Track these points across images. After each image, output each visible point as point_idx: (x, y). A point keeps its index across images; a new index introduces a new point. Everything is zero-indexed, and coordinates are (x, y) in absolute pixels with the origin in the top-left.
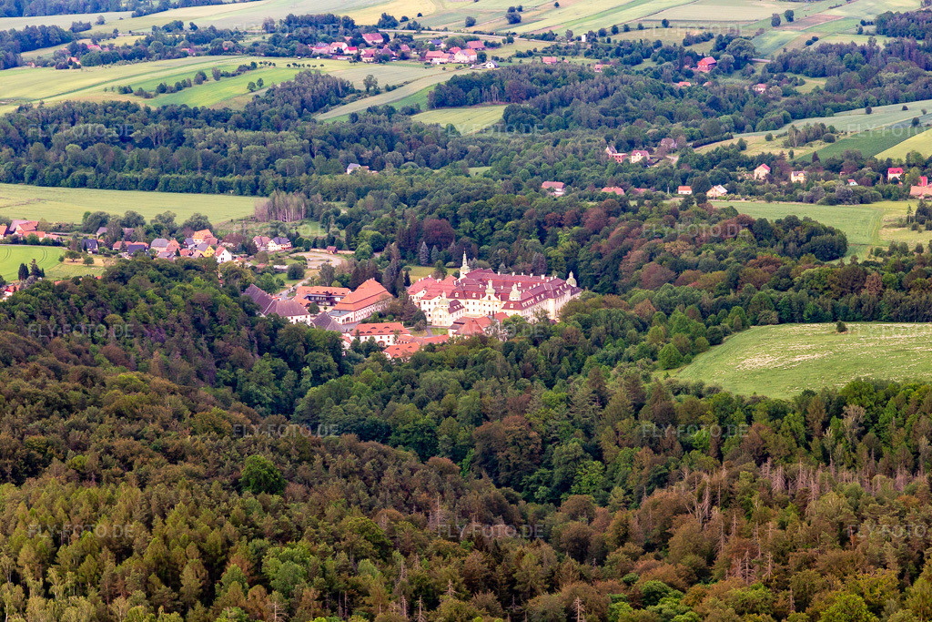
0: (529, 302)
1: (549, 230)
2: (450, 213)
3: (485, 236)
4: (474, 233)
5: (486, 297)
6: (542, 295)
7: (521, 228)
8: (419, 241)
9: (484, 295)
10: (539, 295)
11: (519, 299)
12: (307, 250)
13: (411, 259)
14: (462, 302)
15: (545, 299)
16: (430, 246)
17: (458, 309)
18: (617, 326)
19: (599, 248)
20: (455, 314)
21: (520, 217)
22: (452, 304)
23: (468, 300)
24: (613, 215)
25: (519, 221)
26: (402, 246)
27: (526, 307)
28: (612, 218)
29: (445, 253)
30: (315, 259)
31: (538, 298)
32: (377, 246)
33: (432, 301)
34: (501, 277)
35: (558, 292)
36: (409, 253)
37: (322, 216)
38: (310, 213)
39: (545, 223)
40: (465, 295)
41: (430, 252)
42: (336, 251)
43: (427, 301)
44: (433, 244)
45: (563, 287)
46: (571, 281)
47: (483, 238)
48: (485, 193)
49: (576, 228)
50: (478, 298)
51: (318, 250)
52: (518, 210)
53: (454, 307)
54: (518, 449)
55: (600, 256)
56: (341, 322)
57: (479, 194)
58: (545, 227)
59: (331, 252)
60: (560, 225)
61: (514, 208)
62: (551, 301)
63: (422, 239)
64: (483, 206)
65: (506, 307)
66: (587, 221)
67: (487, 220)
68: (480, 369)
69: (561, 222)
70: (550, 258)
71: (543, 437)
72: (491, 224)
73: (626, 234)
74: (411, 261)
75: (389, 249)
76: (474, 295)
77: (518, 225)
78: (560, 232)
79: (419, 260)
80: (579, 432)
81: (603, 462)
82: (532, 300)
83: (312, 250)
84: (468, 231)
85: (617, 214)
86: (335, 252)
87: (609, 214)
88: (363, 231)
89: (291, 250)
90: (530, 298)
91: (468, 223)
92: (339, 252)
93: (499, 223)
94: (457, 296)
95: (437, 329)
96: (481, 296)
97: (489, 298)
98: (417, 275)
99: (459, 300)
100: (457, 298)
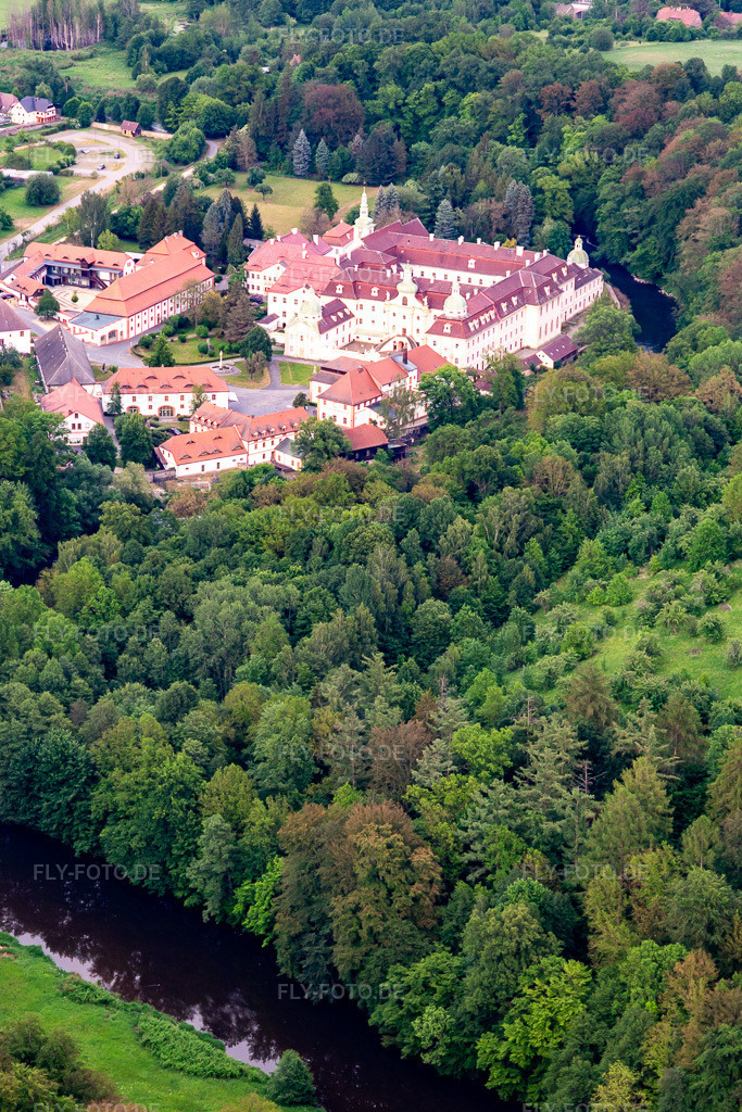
0: (484, 318)
1: (548, 119)
2: (361, 66)
3: (425, 116)
4: (404, 109)
5: (399, 299)
6: (514, 299)
7: (492, 109)
8: (294, 125)
9: (394, 294)
10: (508, 299)
11: (464, 314)
12: (85, 125)
13: (276, 161)
14: (351, 304)
15: (519, 306)
16: (313, 138)
17: (340, 321)
18: (655, 454)
19: (640, 176)
20: (332, 332)
21: (493, 84)
22: (327, 312)
23: (361, 301)
24: (674, 98)
25: (488, 95)
26: (262, 133)
27: (477, 331)
28: (671, 104)
29: (342, 155)
30: (96, 149)
31: (504, 305)
32: (216, 127)
33: (290, 297)
34: (435, 244)
35: (547, 289)
36: (273, 149)
37: (129, 44)
38: (110, 33)
39: (540, 105)
40: (356, 290)
41: (314, 152)
42: (138, 131)
43: (280, 297)
44: (321, 134)
45: (560, 275)
46: (578, 256)
47: (421, 120)
48: (430, 26)
49: (599, 119)
50: (381, 297)
51: (105, 126)
52: (491, 70)
53: (331, 317)
54: (383, 893)
55: (641, 193)
56: (97, 341)
57: (418, 28)
58: (538, 111)
59: (129, 133)
60: (569, 110)
61: (483, 64)
62: (531, 311)
63: (297, 124)
64: (424, 56)
65: (436, 329)
66: (621, 108)
67: (429, 86)
68: (333, 579)
69: (573, 104)
70: (541, 191)
71: (446, 862)
72: (438, 93)
73: (695, 155)
74: (274, 166)
75: (236, 141)
76: (375, 293)
77: (486, 103)
78: (566, 128)
79: (291, 166)
80: (535, 857)
81: (587, 962)
82: (492, 313)
83: (95, 125)
84: (391, 106)
85: (682, 96)
86: (137, 134)
87: (665, 94)
88: (191, 95)
89: (55, 124)
90: (486, 310)
91: (391, 89)
92: (144, 133)
93: (451, 93)
94: (341, 292)
95: (293, 365)
96: (388, 295)
97: (405, 302)
98: (284, 203)
99: (342, 300)
100: (340, 296)
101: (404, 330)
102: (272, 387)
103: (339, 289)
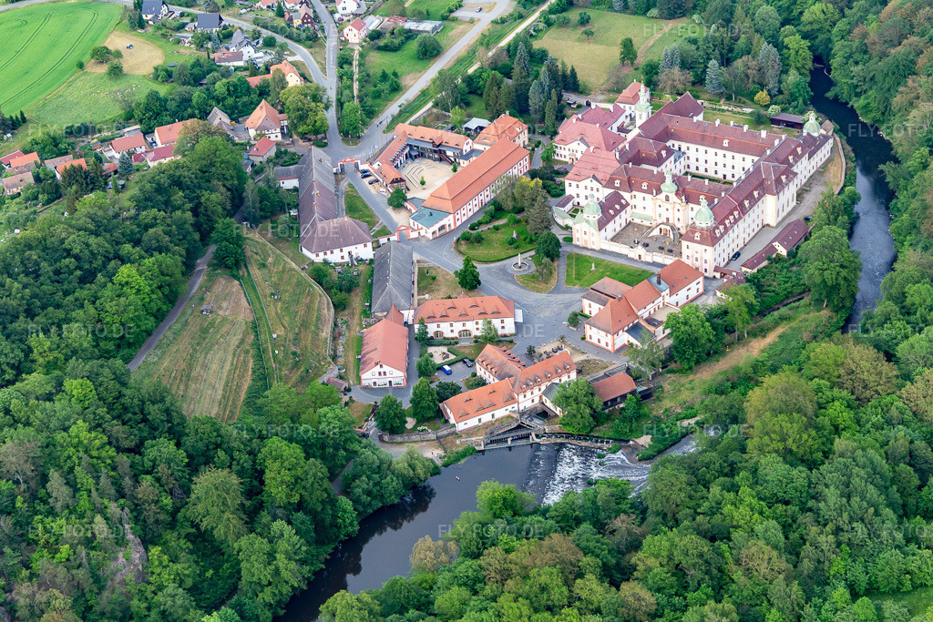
0: (729, 220)
5: (662, 196)
6: (756, 194)
9: (659, 192)
10: (750, 195)
11: (712, 225)
14: (626, 195)
15: (760, 198)
17: (617, 212)
19: (865, 36)
20: (610, 225)
22: (606, 207)
23: (634, 193)
27: (722, 235)
31: (746, 202)
33: (582, 184)
34: (698, 126)
35: (783, 177)
40: (630, 184)
43: (574, 183)
45: (796, 155)
46: (812, 127)
50: (649, 191)
53: (609, 212)
55: (865, 49)
56: (430, 236)
62: (769, 199)
65: (689, 237)
70: (787, 48)
76: (645, 189)
79: (612, 3)
82: (736, 214)
90: (731, 213)
94: (618, 185)
95: (578, 257)
96: (654, 191)
97: (667, 199)
98: (602, 43)
99: (621, 193)
100: (617, 188)
101: (668, 219)
102: (557, 290)
103: (617, 183)
